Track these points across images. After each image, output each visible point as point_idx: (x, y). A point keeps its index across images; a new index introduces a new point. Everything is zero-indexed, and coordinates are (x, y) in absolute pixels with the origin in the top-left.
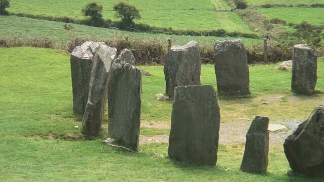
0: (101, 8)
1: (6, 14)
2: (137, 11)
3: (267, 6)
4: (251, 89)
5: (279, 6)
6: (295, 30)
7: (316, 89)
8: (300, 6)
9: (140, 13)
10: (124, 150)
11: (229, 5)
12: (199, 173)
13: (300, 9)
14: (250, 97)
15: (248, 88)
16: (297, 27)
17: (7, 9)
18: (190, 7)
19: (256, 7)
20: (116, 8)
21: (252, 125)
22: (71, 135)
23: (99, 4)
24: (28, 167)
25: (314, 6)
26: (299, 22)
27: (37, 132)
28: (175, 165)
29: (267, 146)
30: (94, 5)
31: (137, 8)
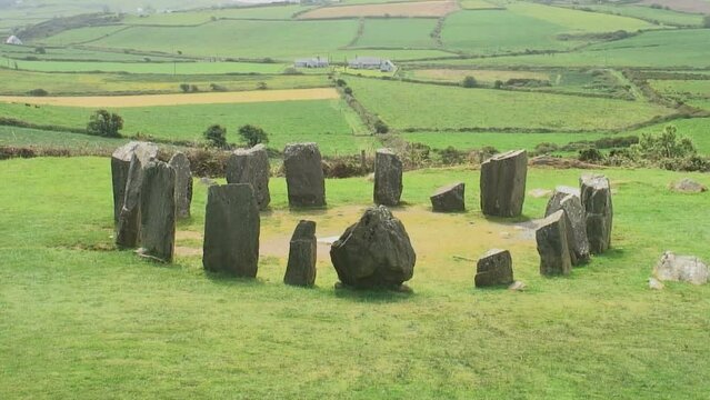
0: (225, 130)
1: (119, 136)
2: (265, 135)
3: (411, 131)
4: (327, 200)
5: (424, 130)
6: (440, 156)
7: (402, 199)
8: (447, 130)
9: (269, 137)
10: (155, 261)
11: (369, 129)
12: (231, 285)
13: (447, 134)
14: (326, 209)
15: (323, 199)
16: (442, 153)
17: (119, 131)
18: (325, 131)
19: (398, 132)
20: (241, 131)
21: (296, 231)
22: (103, 246)
23: (222, 126)
24: (34, 278)
25: (462, 130)
26: (445, 147)
27: (63, 242)
28: (209, 277)
29: (315, 254)
30: (217, 127)
31: (265, 130)
